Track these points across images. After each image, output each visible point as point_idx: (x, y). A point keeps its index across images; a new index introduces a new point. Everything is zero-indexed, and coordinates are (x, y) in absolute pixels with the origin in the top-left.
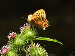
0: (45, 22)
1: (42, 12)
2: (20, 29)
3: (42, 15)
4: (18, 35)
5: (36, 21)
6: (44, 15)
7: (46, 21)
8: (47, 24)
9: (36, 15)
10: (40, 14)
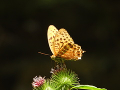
0: (75, 49)
1: (62, 34)
2: (51, 72)
3: (65, 39)
4: (48, 82)
5: (62, 54)
6: (67, 38)
7: (76, 47)
8: (79, 50)
9: (59, 44)
10: (61, 39)
